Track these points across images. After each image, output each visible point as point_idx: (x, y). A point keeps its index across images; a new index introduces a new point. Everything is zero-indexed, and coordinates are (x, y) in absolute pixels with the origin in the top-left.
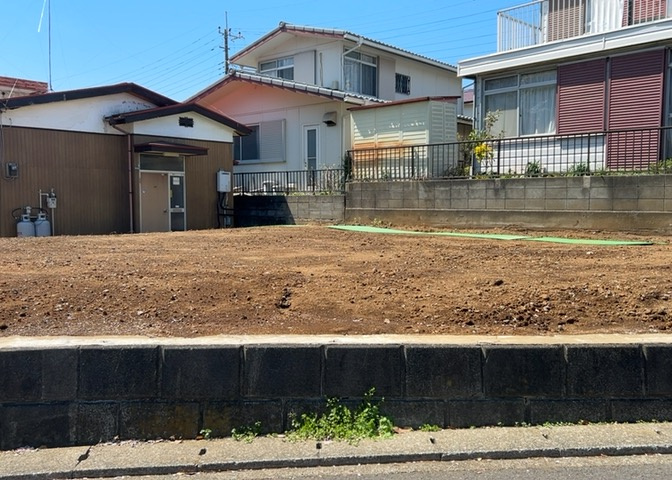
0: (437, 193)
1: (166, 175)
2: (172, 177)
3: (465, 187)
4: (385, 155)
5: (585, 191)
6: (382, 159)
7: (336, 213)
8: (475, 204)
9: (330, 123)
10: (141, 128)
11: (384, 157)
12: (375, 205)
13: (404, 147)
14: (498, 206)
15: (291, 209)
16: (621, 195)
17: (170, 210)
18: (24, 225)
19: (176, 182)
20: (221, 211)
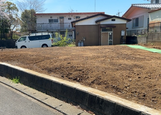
1: (108, 33)
2: (109, 33)
7: (145, 41)
10: (102, 23)
12: (152, 39)
17: (109, 40)
18: (79, 44)
19: (110, 34)
20: (122, 40)
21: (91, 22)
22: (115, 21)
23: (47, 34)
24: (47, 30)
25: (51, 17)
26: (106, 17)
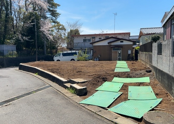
1: (118, 51)
10: (113, 44)
17: (118, 57)
18: (95, 59)
19: (120, 52)
20: (129, 58)
21: (105, 43)
22: (123, 42)
23: (75, 52)
24: (81, 48)
25: (85, 38)
26: (117, 39)
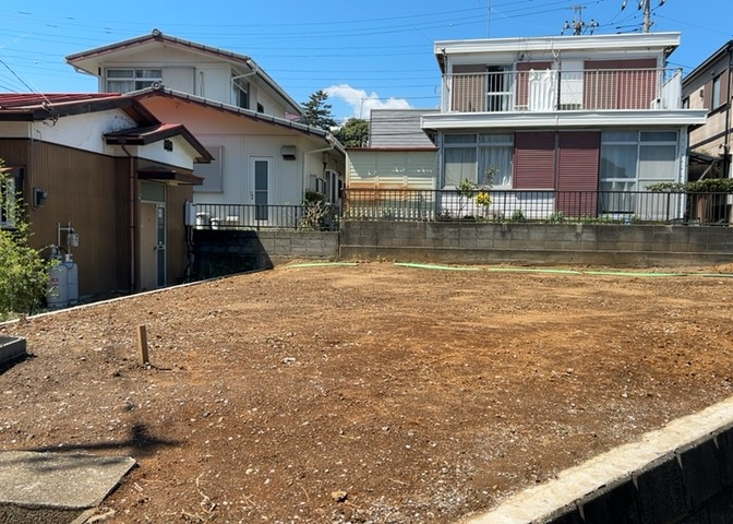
0: (445, 234)
1: (155, 206)
2: (158, 209)
3: (474, 229)
4: (387, 196)
5: (577, 235)
6: (385, 200)
7: (327, 250)
8: (483, 244)
9: (287, 157)
10: (142, 150)
11: (388, 198)
12: (377, 242)
13: (411, 190)
14: (505, 245)
15: (264, 245)
16: (605, 239)
17: (157, 247)
19: (160, 213)
21: (90, 134)
22: (171, 149)
